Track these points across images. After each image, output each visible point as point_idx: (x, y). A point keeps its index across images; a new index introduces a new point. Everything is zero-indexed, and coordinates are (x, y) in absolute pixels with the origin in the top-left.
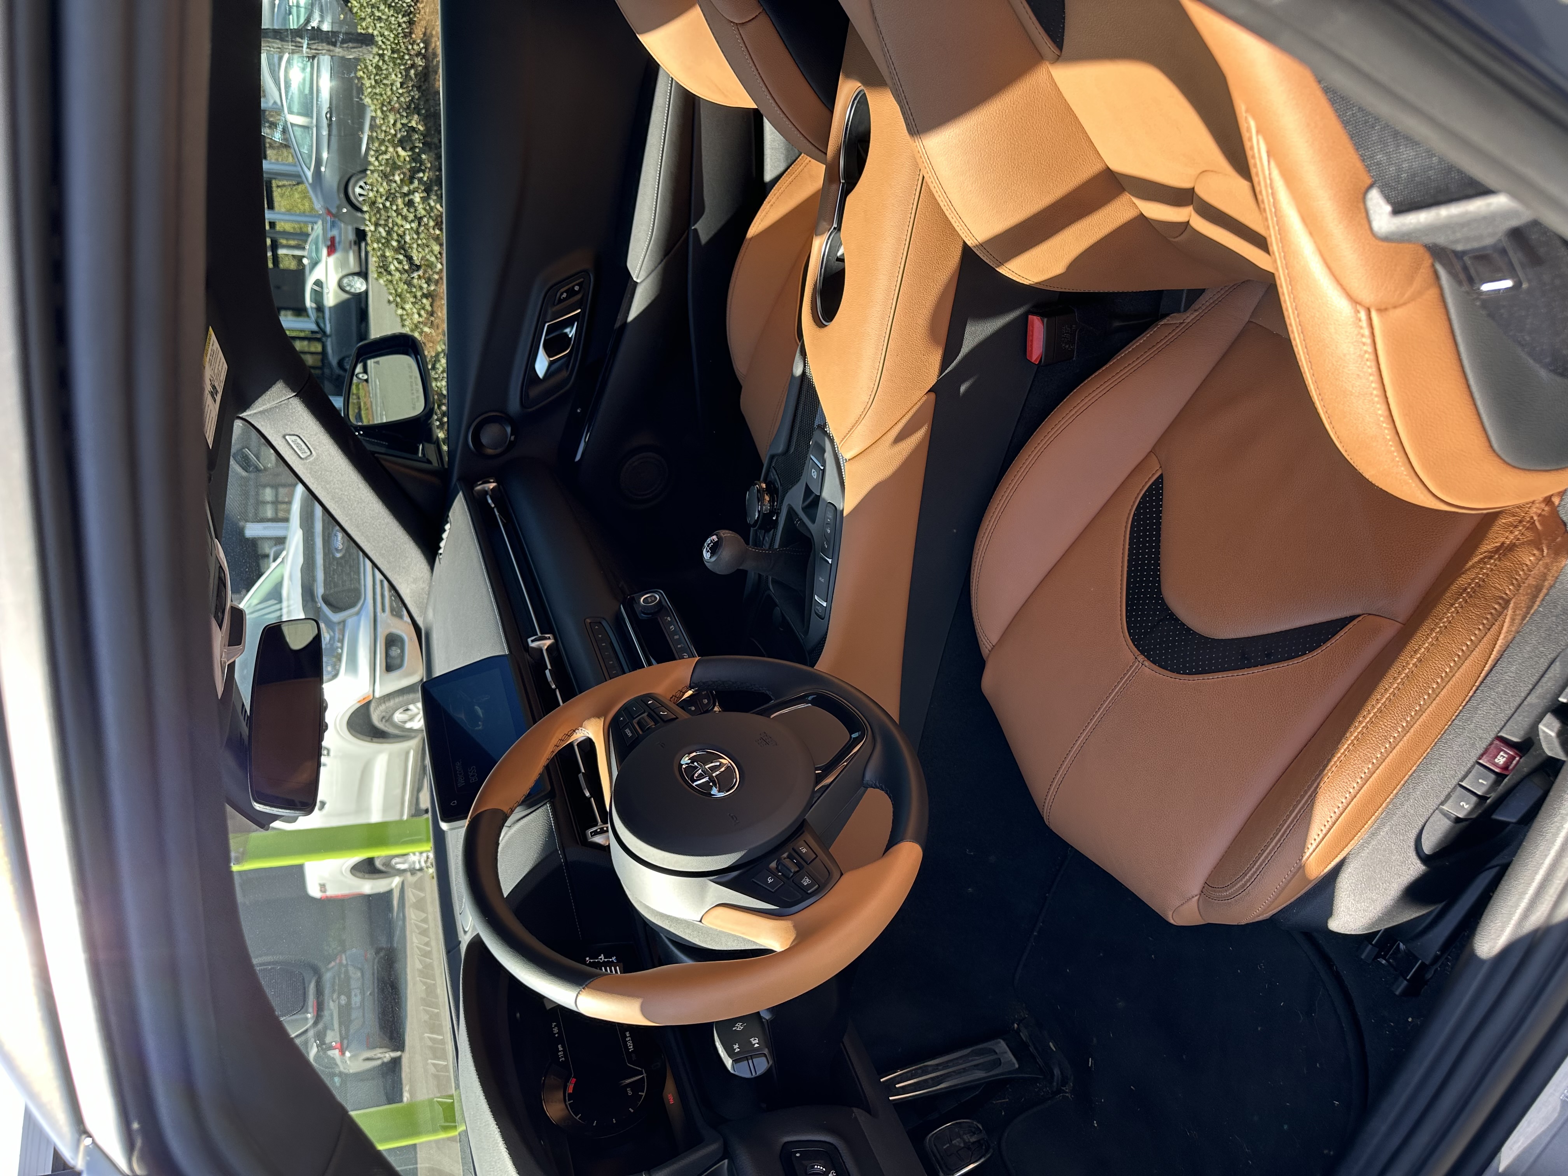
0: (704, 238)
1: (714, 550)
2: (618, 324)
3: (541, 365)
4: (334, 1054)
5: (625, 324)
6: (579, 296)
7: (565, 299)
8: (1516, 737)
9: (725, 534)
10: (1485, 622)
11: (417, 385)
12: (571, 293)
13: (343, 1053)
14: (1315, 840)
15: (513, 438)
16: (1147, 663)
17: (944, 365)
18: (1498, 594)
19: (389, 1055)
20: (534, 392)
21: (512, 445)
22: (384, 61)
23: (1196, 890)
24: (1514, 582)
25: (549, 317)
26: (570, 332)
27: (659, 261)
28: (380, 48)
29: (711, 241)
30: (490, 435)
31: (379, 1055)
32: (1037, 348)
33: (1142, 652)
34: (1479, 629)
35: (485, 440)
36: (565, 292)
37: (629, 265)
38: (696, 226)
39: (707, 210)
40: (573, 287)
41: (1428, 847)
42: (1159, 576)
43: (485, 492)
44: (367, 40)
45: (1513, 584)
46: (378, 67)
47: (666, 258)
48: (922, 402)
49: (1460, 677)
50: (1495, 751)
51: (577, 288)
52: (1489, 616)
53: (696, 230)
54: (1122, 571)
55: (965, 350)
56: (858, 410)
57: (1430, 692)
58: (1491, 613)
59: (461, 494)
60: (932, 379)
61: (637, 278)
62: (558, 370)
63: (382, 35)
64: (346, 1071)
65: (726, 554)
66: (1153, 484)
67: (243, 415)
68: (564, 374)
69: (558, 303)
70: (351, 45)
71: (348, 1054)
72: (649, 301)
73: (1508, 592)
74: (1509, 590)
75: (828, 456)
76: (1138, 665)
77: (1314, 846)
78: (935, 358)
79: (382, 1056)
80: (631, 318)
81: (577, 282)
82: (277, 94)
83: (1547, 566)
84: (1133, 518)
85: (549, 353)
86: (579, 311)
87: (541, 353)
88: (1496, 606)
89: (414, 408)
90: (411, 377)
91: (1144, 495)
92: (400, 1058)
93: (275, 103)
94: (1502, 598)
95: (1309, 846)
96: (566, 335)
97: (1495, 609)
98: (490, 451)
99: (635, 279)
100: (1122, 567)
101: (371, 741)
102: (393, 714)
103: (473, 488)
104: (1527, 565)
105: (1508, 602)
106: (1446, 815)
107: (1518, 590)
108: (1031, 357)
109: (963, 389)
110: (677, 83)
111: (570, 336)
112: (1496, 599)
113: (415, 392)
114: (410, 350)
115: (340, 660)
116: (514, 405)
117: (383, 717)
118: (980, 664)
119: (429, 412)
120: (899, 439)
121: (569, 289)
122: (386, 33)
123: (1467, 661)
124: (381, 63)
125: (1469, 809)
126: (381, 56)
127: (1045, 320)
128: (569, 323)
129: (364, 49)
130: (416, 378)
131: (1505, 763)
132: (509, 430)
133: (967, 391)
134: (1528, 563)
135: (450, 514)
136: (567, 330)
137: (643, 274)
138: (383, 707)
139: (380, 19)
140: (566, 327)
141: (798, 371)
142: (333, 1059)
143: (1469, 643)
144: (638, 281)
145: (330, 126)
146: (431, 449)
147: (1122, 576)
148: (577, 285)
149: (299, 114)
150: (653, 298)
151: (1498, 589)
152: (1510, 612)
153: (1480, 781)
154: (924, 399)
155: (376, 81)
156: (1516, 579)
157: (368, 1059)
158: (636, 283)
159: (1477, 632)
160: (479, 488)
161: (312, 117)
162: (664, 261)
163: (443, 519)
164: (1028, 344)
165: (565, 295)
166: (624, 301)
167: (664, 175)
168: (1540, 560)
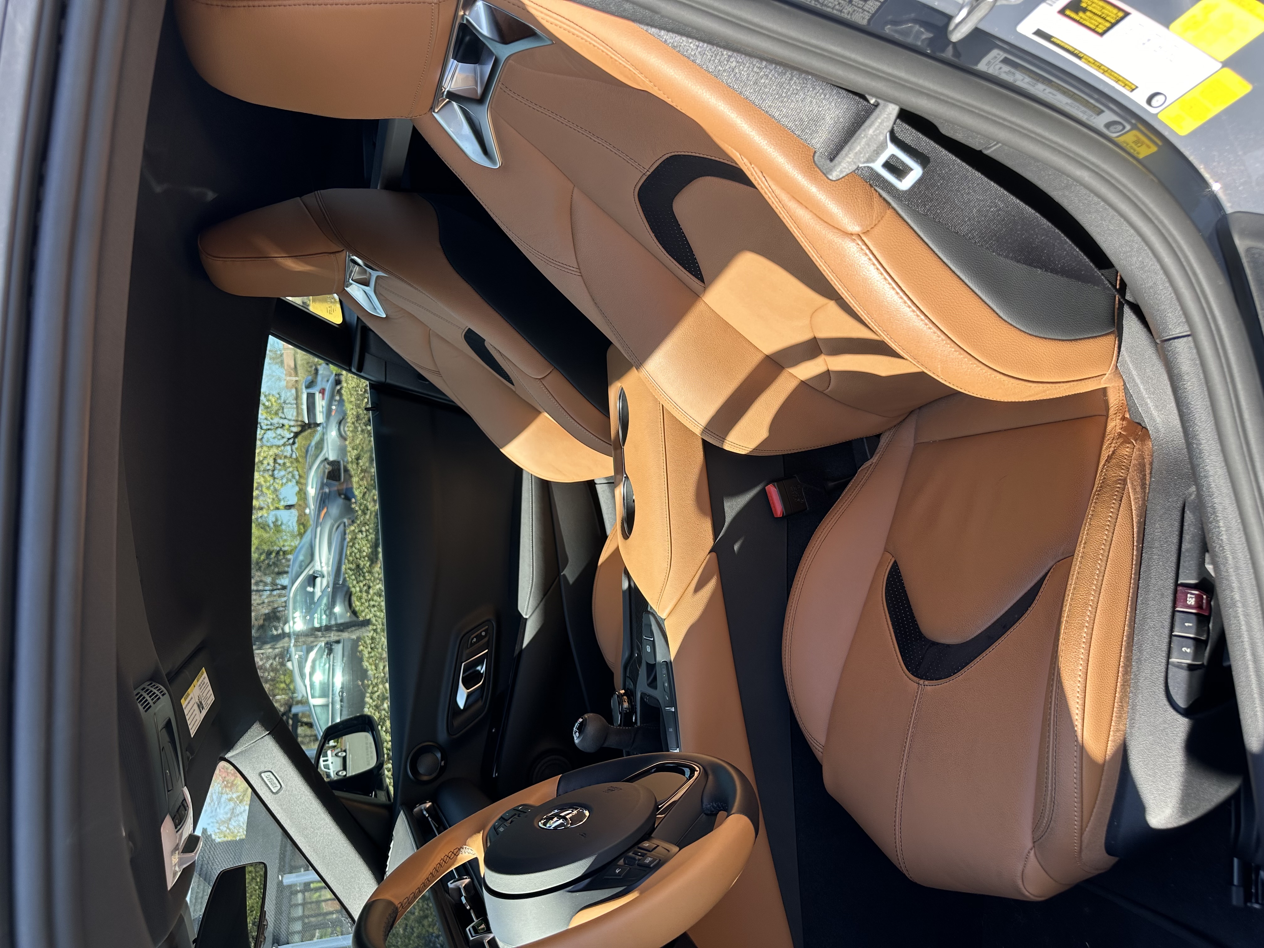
0: (571, 580)
1: (581, 729)
2: (517, 652)
3: (462, 697)
5: (521, 651)
6: (486, 639)
7: (475, 643)
8: (1192, 579)
9: (587, 713)
10: (1115, 497)
11: (371, 748)
12: (480, 638)
14: (1077, 714)
15: (443, 763)
16: (926, 682)
17: (716, 533)
18: (1114, 479)
20: (457, 722)
21: (443, 769)
22: (377, 633)
23: (1029, 844)
24: (1123, 467)
25: (464, 658)
26: (482, 669)
27: (540, 599)
28: (374, 625)
29: (575, 582)
30: (425, 765)
32: (779, 508)
33: (921, 678)
34: (1114, 503)
35: (421, 770)
36: (475, 637)
37: (520, 609)
38: (564, 573)
39: (570, 560)
40: (481, 633)
41: (1182, 703)
42: (917, 624)
43: (422, 812)
44: (367, 623)
45: (1123, 469)
46: (373, 638)
47: (546, 597)
48: (707, 559)
49: (1117, 539)
50: (1184, 597)
51: (483, 634)
52: (1116, 493)
53: (564, 575)
54: (890, 633)
55: (728, 520)
56: (662, 575)
57: (1101, 557)
58: (1117, 491)
59: (402, 812)
60: (709, 542)
61: (526, 615)
62: (476, 701)
63: (375, 616)
65: (590, 729)
66: (891, 569)
67: (228, 756)
68: (480, 703)
69: (471, 647)
70: (354, 628)
72: (537, 630)
73: (1121, 474)
74: (1122, 473)
75: (654, 627)
76: (922, 688)
77: (1080, 721)
78: (707, 526)
80: (524, 645)
81: (484, 629)
82: (304, 688)
83: (1139, 450)
84: (886, 595)
85: (467, 688)
86: (487, 651)
87: (461, 688)
88: (1118, 486)
89: (369, 764)
90: (367, 744)
91: (888, 578)
93: (303, 696)
94: (1120, 480)
95: (1076, 723)
96: (479, 672)
97: (1119, 487)
98: (425, 778)
99: (524, 616)
100: (889, 630)
103: (412, 810)
104: (1126, 455)
105: (1125, 480)
106: (1179, 666)
107: (1128, 471)
108: (776, 514)
109: (736, 547)
110: (535, 476)
111: (482, 672)
112: (1116, 482)
113: (369, 753)
114: (367, 726)
116: (442, 736)
119: (380, 766)
120: (697, 589)
121: (478, 635)
122: (378, 614)
123: (1117, 526)
124: (375, 635)
125: (1192, 652)
126: (375, 630)
127: (776, 484)
128: (480, 662)
129: (364, 629)
130: (371, 743)
131: (1196, 602)
132: (439, 755)
133: (740, 548)
134: (1126, 453)
135: (394, 833)
136: (479, 668)
137: (530, 611)
139: (374, 606)
140: (478, 666)
141: (625, 585)
143: (1111, 514)
144: (527, 617)
145: (341, 701)
146: (381, 792)
147: (891, 636)
148: (483, 631)
149: (321, 697)
150: (539, 627)
151: (1115, 476)
152: (1129, 485)
153: (1187, 624)
154: (708, 557)
155: (371, 648)
156: (1124, 466)
158: (526, 619)
159: (1113, 506)
160: (416, 810)
161: (328, 697)
162: (544, 599)
163: (389, 838)
164: (772, 506)
165: (475, 640)
166: (519, 636)
167: (535, 542)
168: (1133, 449)
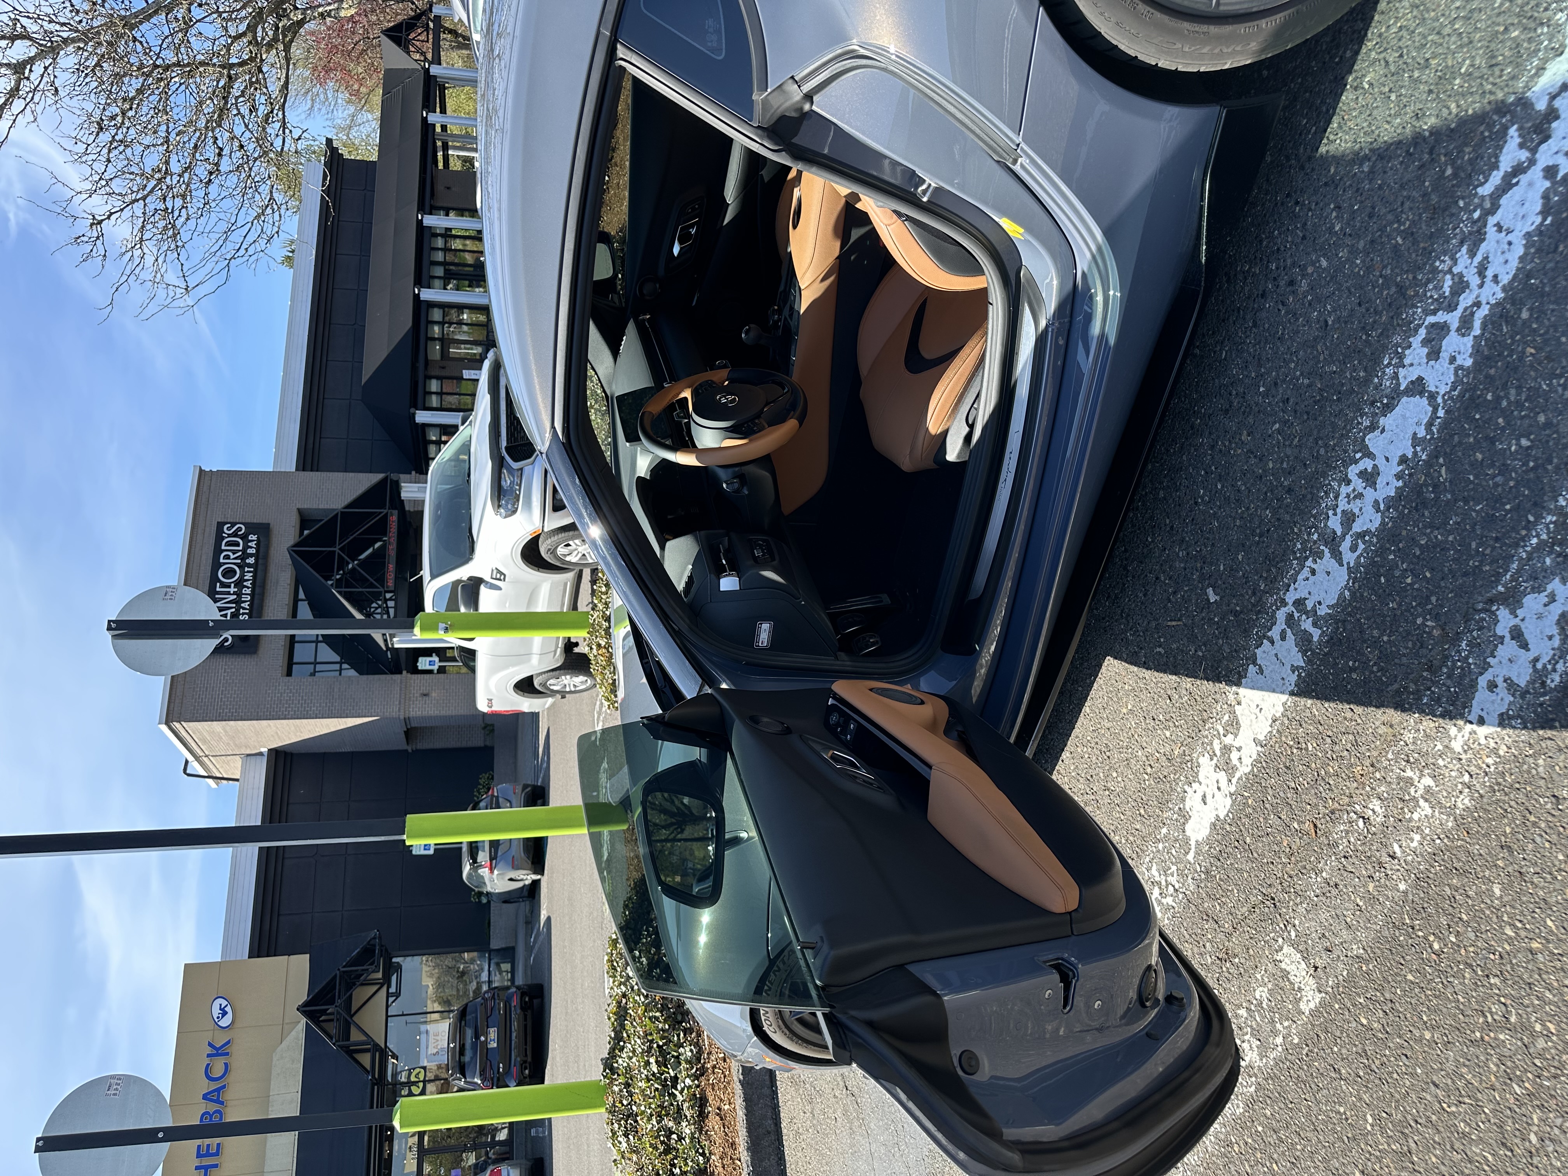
1: (747, 333)
2: (719, 226)
3: (676, 250)
4: (484, 872)
5: (722, 226)
6: (698, 211)
7: (690, 213)
9: (752, 326)
12: (694, 209)
13: (491, 870)
14: (930, 416)
15: (660, 290)
17: (843, 247)
19: (529, 878)
20: (671, 264)
21: (659, 294)
25: (681, 223)
26: (693, 231)
27: (740, 193)
30: (648, 288)
31: (522, 877)
35: (645, 292)
36: (691, 208)
37: (725, 194)
38: (762, 172)
40: (695, 206)
43: (644, 320)
47: (746, 190)
51: (697, 206)
53: (762, 175)
54: (907, 339)
55: (852, 240)
56: (807, 265)
59: (631, 321)
60: (837, 253)
61: (729, 201)
62: (685, 253)
64: (492, 891)
65: (752, 334)
68: (688, 255)
69: (686, 215)
71: (496, 872)
72: (735, 214)
75: (797, 288)
76: (904, 371)
77: (930, 418)
78: (838, 244)
79: (525, 877)
80: (725, 223)
85: (681, 243)
86: (698, 219)
87: (676, 243)
89: (608, 274)
92: (539, 880)
96: (690, 233)
98: (648, 298)
101: (538, 570)
102: (557, 547)
103: (638, 318)
109: (852, 258)
111: (692, 233)
115: (518, 500)
116: (661, 272)
117: (549, 550)
118: (859, 383)
119: (615, 276)
120: (823, 280)
121: (693, 207)
128: (692, 226)
132: (658, 286)
135: (626, 331)
136: (691, 230)
137: (732, 199)
138: (549, 541)
140: (691, 228)
142: (482, 877)
146: (616, 297)
148: (697, 204)
150: (737, 213)
154: (834, 262)
157: (511, 880)
158: (728, 204)
160: (641, 318)
162: (743, 193)
163: (622, 333)
165: (690, 210)
166: (722, 214)
